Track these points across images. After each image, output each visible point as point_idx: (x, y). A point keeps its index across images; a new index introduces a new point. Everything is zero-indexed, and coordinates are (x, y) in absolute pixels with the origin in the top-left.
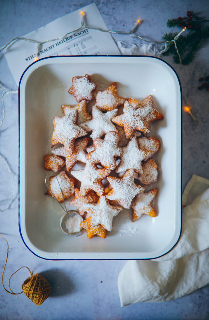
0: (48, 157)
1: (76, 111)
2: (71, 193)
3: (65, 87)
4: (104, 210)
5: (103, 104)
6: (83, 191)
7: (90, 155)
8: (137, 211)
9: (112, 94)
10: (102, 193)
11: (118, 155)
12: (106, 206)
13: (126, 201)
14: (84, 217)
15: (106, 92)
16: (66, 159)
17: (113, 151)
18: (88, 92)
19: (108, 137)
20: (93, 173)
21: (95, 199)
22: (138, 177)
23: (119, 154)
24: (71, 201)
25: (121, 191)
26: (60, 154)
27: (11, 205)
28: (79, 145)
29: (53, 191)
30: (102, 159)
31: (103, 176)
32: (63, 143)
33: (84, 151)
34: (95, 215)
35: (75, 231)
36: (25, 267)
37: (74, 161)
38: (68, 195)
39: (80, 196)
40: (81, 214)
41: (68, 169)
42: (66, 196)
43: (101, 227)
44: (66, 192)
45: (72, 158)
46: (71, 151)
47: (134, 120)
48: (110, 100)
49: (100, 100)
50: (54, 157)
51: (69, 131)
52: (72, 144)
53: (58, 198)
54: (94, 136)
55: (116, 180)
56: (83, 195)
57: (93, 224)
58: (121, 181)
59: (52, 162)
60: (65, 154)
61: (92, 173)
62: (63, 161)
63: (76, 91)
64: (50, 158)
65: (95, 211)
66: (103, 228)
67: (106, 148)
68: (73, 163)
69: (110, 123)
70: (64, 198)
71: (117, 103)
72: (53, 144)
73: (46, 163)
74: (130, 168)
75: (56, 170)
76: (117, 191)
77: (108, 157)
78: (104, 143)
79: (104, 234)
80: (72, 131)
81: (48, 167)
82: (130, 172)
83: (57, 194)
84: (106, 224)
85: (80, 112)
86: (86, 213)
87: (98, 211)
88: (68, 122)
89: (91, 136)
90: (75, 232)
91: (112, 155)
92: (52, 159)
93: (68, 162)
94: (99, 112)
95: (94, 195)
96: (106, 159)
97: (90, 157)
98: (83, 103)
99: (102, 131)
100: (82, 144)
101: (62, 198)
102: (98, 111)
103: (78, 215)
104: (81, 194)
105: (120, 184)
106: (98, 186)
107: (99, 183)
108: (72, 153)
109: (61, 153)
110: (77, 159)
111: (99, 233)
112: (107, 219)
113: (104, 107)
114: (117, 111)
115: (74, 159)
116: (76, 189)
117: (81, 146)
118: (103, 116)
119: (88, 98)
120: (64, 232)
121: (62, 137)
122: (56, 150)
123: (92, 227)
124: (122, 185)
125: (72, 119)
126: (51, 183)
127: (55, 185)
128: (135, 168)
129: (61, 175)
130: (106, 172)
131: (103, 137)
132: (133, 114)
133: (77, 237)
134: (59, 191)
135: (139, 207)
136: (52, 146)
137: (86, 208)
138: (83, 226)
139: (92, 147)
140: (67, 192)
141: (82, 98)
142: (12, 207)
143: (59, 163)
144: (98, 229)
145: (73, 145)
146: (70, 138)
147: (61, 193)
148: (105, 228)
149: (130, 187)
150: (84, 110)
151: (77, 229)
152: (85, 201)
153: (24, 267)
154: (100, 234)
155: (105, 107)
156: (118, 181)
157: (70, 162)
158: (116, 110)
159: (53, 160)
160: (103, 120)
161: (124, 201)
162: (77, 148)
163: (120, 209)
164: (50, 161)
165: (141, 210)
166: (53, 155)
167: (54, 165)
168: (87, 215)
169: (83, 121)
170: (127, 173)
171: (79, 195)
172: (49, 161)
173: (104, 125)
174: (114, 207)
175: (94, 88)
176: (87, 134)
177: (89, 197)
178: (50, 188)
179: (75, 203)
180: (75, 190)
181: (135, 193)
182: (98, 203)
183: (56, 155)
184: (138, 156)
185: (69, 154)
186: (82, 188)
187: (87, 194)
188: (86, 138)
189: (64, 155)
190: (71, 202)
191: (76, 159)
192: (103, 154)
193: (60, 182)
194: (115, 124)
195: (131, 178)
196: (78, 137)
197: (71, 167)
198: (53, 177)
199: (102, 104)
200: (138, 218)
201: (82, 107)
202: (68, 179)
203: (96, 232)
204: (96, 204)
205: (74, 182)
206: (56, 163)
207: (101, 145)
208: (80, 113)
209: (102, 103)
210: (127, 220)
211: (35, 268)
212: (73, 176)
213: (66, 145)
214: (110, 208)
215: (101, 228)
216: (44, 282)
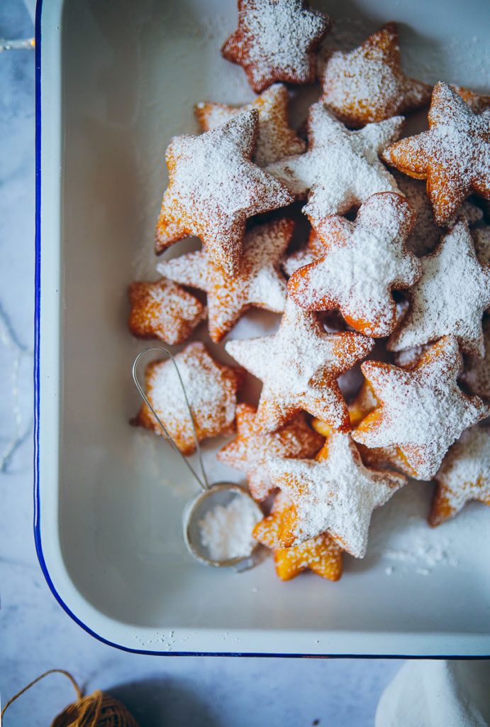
0: (143, 290)
1: (254, 114)
2: (223, 421)
3: (211, 37)
4: (343, 483)
5: (352, 95)
6: (268, 414)
7: (302, 276)
8: (454, 490)
9: (383, 59)
10: (339, 423)
11: (406, 280)
12: (350, 469)
13: (428, 451)
14: (266, 508)
15: (363, 54)
16: (208, 296)
17: (388, 265)
18: (298, 45)
19: (371, 213)
20: (310, 346)
21: (309, 444)
22: (464, 372)
23: (411, 278)
24: (224, 449)
25: (412, 413)
26: (189, 278)
27: (9, 457)
28: (258, 247)
29: (160, 412)
30: (346, 294)
31: (345, 361)
32: (200, 232)
33: (275, 268)
34: (311, 499)
35: (233, 555)
36: (60, 671)
37: (238, 305)
38: (213, 428)
39: (257, 433)
40: (258, 497)
41: (214, 335)
42: (205, 431)
43: (327, 543)
44: (206, 416)
45: (231, 294)
46: (228, 263)
47: (471, 151)
48: (376, 81)
49: (339, 84)
50: (167, 291)
51: (225, 186)
52: (236, 237)
53: (179, 437)
54: (319, 209)
55: (395, 373)
56: (268, 426)
57: (301, 531)
58: (412, 377)
59: (159, 305)
60: (204, 277)
61: (304, 348)
62: (196, 304)
63: (254, 42)
64: (152, 293)
65: (310, 485)
66: (335, 545)
67: (363, 253)
68: (234, 313)
69: (378, 163)
70: (198, 437)
71: (402, 98)
72: (164, 239)
73: (135, 311)
74: (443, 331)
75: (171, 336)
76: (399, 414)
77: (372, 287)
78: (356, 233)
79: (335, 566)
80: (239, 185)
81: (142, 326)
82: (444, 348)
83: (174, 422)
84: (350, 532)
85: (266, 122)
86: (275, 491)
87: (321, 486)
88: (221, 151)
89: (306, 209)
90: (235, 559)
91: (384, 278)
92: (157, 295)
93: (215, 306)
94: (338, 125)
95: (305, 431)
96: (364, 296)
97: (301, 283)
98: (275, 93)
99: (349, 190)
100: (268, 241)
101: (190, 438)
102: (330, 120)
103: (246, 499)
104: (262, 424)
105: (409, 388)
106: (326, 396)
107: (329, 385)
108: (231, 273)
109: (192, 275)
110: (249, 296)
111: (320, 562)
112: (355, 517)
113: (351, 108)
114: (400, 122)
115: (239, 297)
116: (243, 406)
117: (265, 249)
118: (352, 138)
119: (294, 71)
120: (195, 556)
121: (200, 207)
122: (174, 261)
123: (297, 541)
124: (417, 392)
125: (237, 141)
126: (152, 382)
127: (168, 389)
128: (461, 333)
129: (189, 357)
130: (356, 345)
131: (350, 212)
132: (467, 127)
133: (239, 575)
134: (180, 411)
135: (463, 476)
136: (159, 249)
137: (277, 476)
138: (265, 538)
139: (305, 254)
140: (210, 416)
141: (272, 73)
142: (16, 464)
143: (182, 311)
144: (318, 549)
145: (238, 241)
146: (230, 212)
147: (189, 418)
148: (341, 545)
149: (447, 401)
150: (279, 116)
151: (242, 548)
152: (274, 449)
153: (54, 671)
154: (323, 568)
155: (358, 111)
156: (404, 379)
157: (222, 308)
158: (397, 120)
159: (162, 300)
160: (354, 151)
161: (421, 452)
162: (250, 255)
163: (397, 482)
164: (152, 301)
165: (468, 486)
166: (163, 283)
167: (167, 317)
168: (276, 501)
169: (275, 156)
170: (432, 351)
171: (255, 429)
172: (148, 302)
173: (355, 168)
174: (379, 474)
175: (319, 32)
176: (291, 200)
177: (290, 435)
178: (150, 400)
179: (238, 455)
180: (239, 410)
181: (461, 425)
182: (321, 458)
183: (175, 283)
184: (478, 288)
185: (222, 278)
186: (265, 403)
187: (282, 424)
188: (284, 221)
189: (201, 284)
190: (223, 454)
191: (246, 298)
192: (353, 274)
193: (186, 378)
194: (392, 169)
195: (450, 369)
196: (258, 211)
197: (225, 328)
198: (159, 362)
199: (344, 97)
200: (453, 513)
201: (271, 106)
202: (216, 370)
203: (307, 559)
204: (313, 461)
205: (234, 381)
206: (172, 309)
207: (347, 242)
208: (265, 127)
209: (348, 94)
210: (412, 519)
211: (94, 674)
212: (232, 358)
213: (212, 239)
214: (364, 478)
215: (326, 547)
216: (122, 721)
